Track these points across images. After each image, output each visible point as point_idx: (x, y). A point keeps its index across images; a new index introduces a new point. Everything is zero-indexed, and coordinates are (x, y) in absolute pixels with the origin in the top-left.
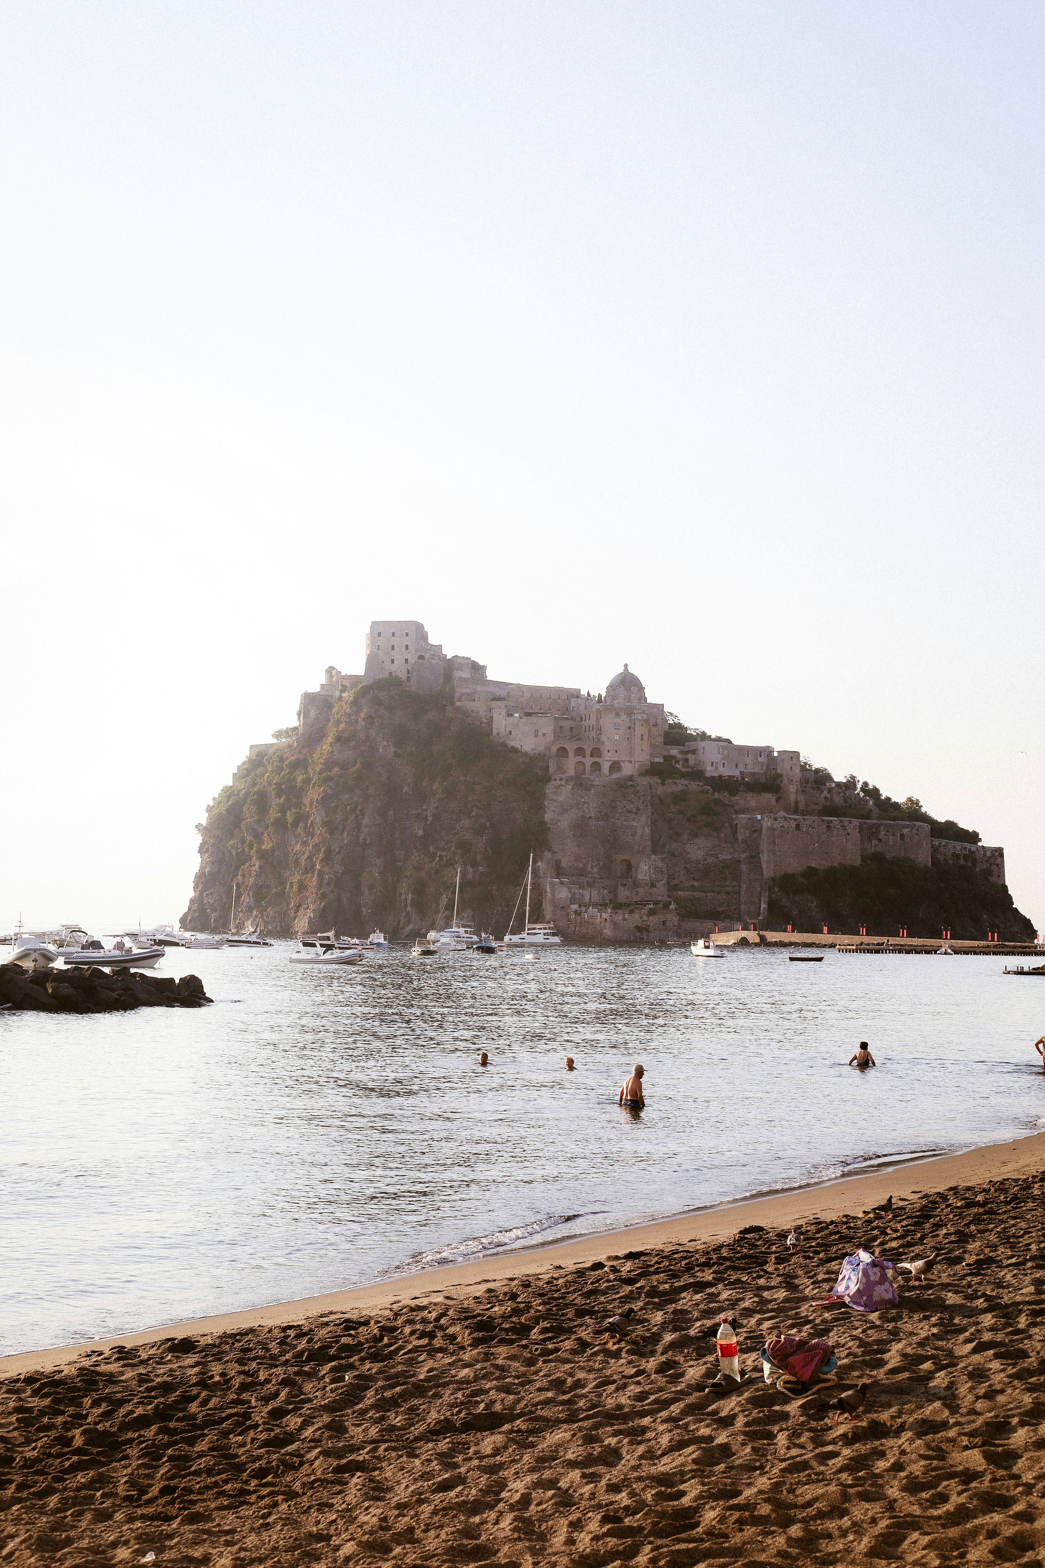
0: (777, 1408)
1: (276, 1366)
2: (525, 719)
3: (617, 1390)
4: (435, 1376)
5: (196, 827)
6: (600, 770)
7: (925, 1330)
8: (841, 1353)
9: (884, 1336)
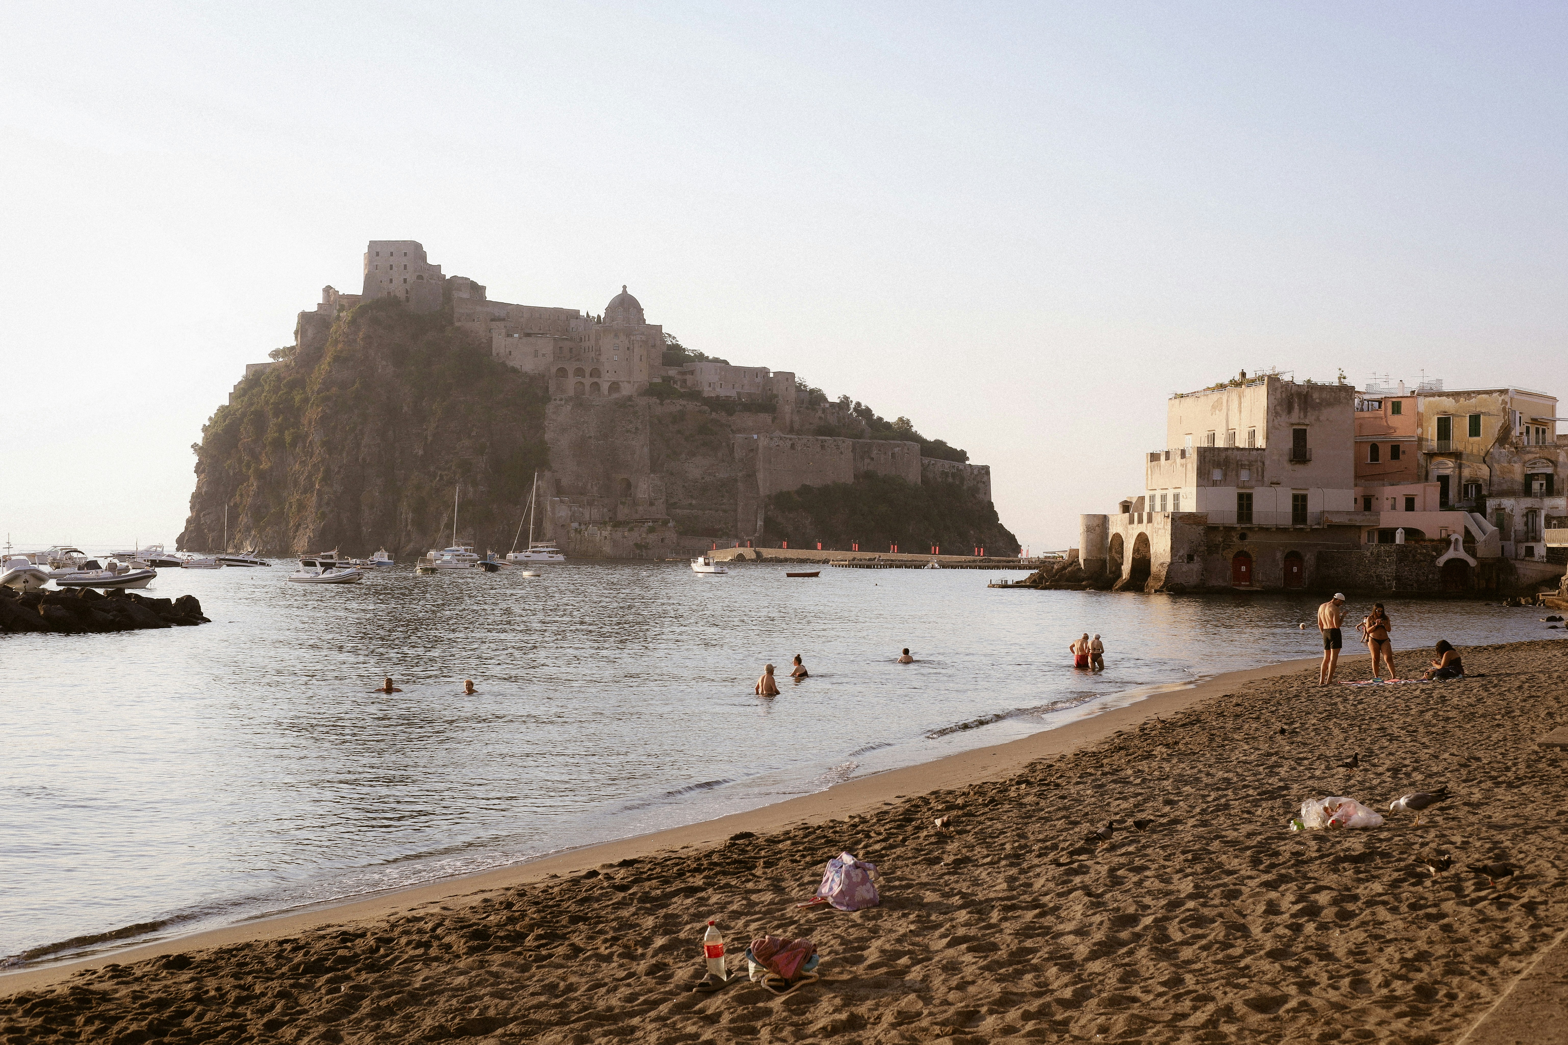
0: (761, 1005)
1: (272, 980)
2: (525, 340)
3: (608, 992)
4: (430, 984)
5: (192, 446)
6: (599, 390)
7: (904, 926)
8: (823, 951)
9: (865, 933)
